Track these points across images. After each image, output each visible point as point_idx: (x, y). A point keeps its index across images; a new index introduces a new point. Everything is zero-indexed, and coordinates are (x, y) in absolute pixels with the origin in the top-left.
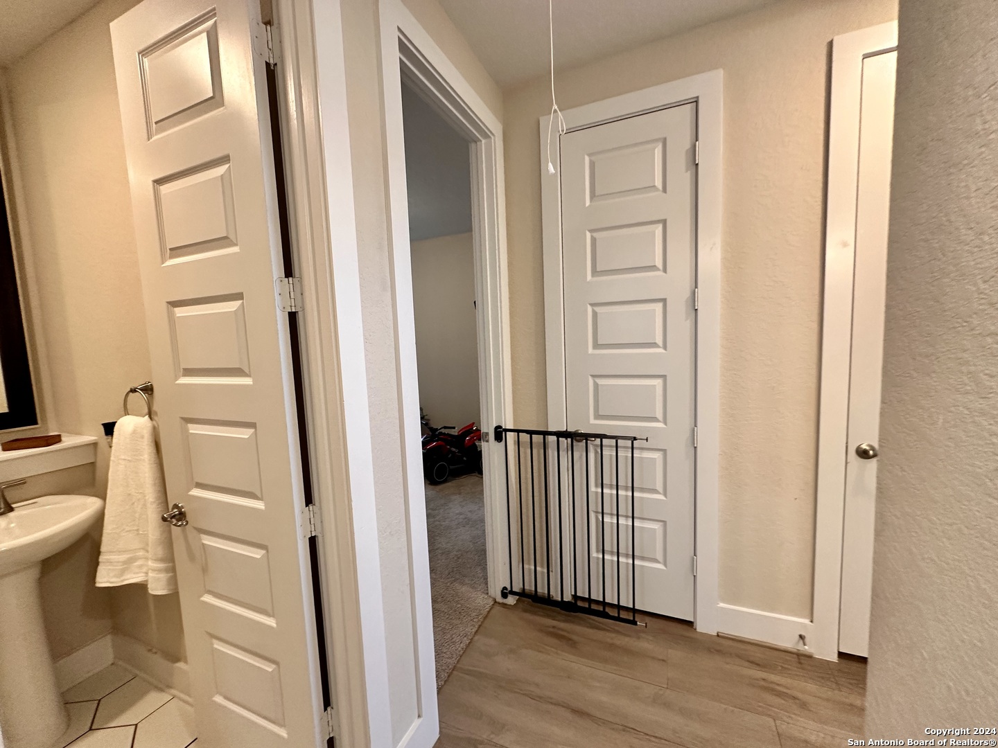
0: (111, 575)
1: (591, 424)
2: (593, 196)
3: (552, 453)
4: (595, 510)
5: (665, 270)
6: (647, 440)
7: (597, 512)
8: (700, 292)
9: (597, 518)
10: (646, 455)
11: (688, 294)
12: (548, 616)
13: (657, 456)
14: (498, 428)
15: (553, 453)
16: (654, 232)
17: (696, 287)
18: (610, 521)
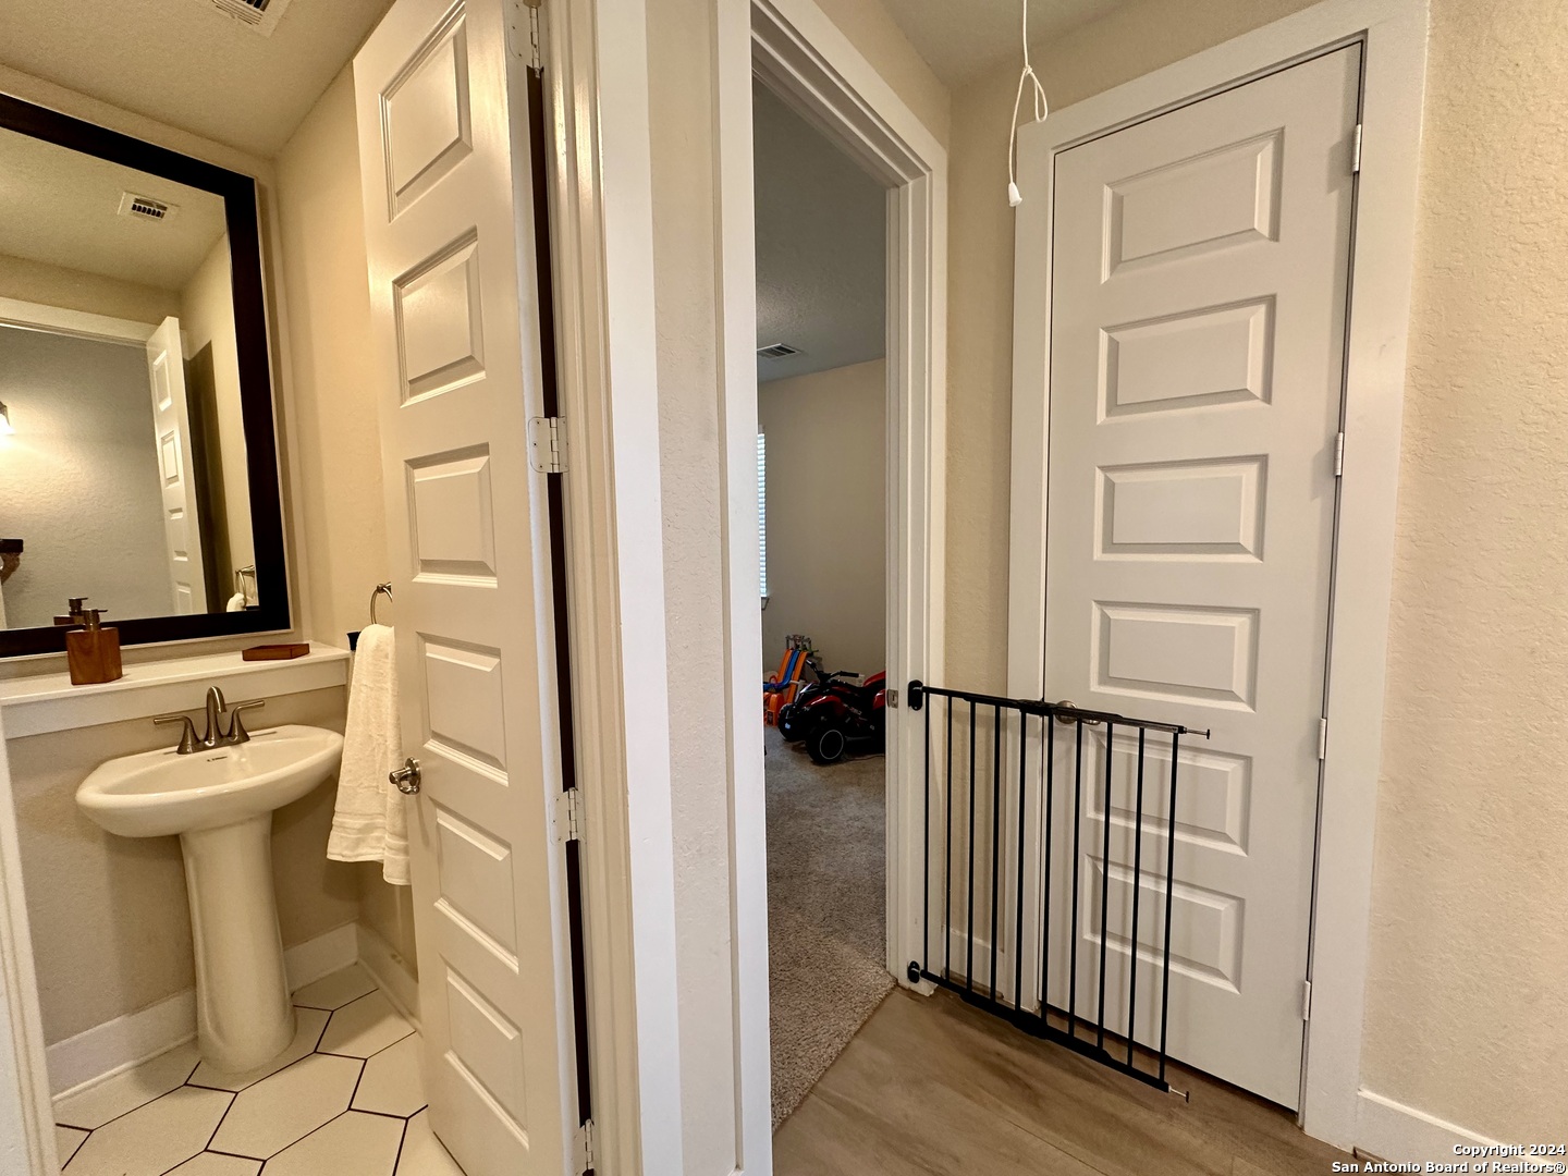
0: (345, 844)
1: (1092, 693)
2: (1117, 261)
3: (1011, 739)
4: (1092, 854)
5: (1267, 398)
6: (1208, 734)
7: (1095, 858)
8: (1351, 439)
9: (1095, 868)
10: (1205, 762)
11: (1319, 444)
12: (992, 1032)
13: (1231, 767)
14: (914, 684)
15: (1014, 739)
16: (1247, 323)
17: (1341, 429)
18: (1122, 879)
